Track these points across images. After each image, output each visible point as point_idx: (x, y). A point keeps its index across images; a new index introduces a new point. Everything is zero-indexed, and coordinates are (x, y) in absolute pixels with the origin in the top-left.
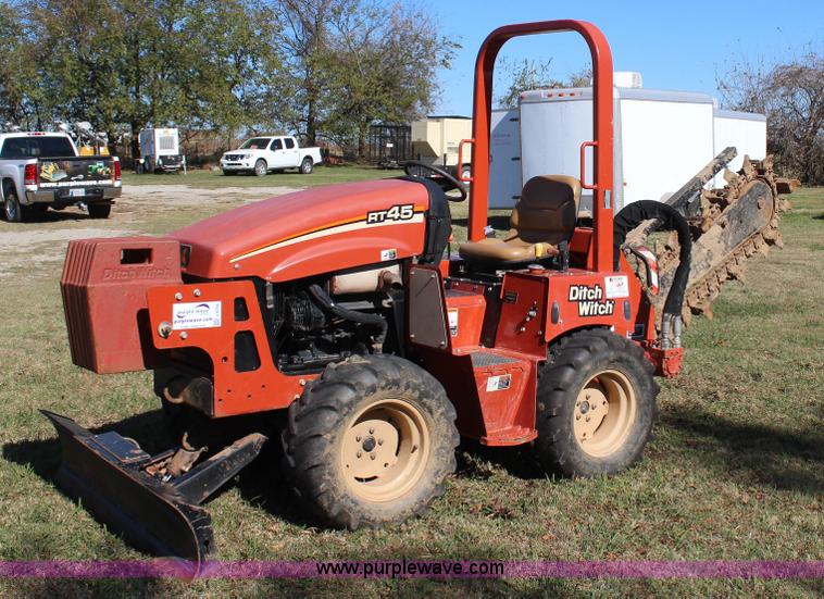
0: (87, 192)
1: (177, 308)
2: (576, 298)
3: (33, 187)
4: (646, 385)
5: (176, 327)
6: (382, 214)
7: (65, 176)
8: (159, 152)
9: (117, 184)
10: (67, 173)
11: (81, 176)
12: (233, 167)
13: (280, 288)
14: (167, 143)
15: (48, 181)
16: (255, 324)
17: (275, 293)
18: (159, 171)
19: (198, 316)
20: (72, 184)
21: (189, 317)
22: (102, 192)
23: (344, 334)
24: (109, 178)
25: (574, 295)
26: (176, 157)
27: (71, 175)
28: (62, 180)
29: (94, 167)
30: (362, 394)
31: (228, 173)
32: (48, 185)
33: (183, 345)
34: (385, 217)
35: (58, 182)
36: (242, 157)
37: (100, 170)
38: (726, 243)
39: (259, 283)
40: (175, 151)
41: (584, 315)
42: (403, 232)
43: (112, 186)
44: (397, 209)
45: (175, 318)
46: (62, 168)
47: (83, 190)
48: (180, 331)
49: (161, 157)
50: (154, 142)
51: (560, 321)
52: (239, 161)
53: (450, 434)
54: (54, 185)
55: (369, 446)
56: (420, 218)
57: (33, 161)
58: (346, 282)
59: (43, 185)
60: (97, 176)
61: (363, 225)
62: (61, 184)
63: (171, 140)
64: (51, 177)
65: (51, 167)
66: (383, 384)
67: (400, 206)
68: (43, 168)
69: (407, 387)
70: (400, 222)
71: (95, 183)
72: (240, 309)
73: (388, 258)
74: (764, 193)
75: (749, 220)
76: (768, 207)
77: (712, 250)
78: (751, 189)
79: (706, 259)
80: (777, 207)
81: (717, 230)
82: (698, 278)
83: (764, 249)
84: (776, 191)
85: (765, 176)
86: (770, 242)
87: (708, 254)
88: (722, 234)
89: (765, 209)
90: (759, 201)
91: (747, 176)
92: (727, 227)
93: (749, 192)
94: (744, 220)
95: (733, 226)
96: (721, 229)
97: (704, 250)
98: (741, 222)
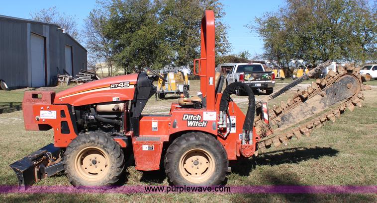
0: (262, 85)
1: (42, 112)
2: (187, 119)
4: (218, 157)
5: (41, 118)
6: (116, 85)
7: (254, 79)
9: (273, 82)
11: (260, 79)
13: (76, 108)
15: (247, 81)
16: (68, 119)
17: (75, 110)
19: (48, 115)
20: (256, 82)
21: (45, 115)
22: (267, 85)
23: (111, 126)
24: (270, 80)
25: (186, 118)
27: (256, 79)
28: (252, 81)
29: (264, 76)
30: (80, 143)
33: (44, 123)
34: (118, 86)
37: (267, 77)
38: (325, 103)
39: (69, 106)
41: (190, 126)
42: (126, 92)
43: (271, 83)
44: (122, 83)
45: (41, 115)
46: (252, 76)
47: (260, 84)
48: (43, 119)
51: (177, 127)
53: (116, 162)
54: (250, 82)
55: (95, 162)
56: (132, 87)
57: (242, 73)
58: (101, 108)
60: (266, 79)
61: (109, 89)
62: (252, 82)
64: (248, 79)
65: (249, 76)
66: (88, 141)
67: (124, 83)
68: (246, 76)
69: (98, 143)
70: (124, 88)
71: (265, 81)
72: (62, 113)
73: (116, 100)
74: (352, 81)
75: (341, 93)
76: (355, 88)
77: (315, 106)
78: (342, 79)
79: (311, 110)
80: (362, 88)
81: (318, 97)
82: (306, 118)
83: (351, 107)
84: (361, 81)
85: (353, 73)
86: (355, 104)
87: (313, 108)
88: (322, 99)
89: (353, 88)
90: (348, 85)
91: (340, 73)
92: (326, 96)
93: (340, 81)
94: (337, 93)
95: (329, 96)
96: (321, 97)
97: (310, 106)
98: (335, 94)
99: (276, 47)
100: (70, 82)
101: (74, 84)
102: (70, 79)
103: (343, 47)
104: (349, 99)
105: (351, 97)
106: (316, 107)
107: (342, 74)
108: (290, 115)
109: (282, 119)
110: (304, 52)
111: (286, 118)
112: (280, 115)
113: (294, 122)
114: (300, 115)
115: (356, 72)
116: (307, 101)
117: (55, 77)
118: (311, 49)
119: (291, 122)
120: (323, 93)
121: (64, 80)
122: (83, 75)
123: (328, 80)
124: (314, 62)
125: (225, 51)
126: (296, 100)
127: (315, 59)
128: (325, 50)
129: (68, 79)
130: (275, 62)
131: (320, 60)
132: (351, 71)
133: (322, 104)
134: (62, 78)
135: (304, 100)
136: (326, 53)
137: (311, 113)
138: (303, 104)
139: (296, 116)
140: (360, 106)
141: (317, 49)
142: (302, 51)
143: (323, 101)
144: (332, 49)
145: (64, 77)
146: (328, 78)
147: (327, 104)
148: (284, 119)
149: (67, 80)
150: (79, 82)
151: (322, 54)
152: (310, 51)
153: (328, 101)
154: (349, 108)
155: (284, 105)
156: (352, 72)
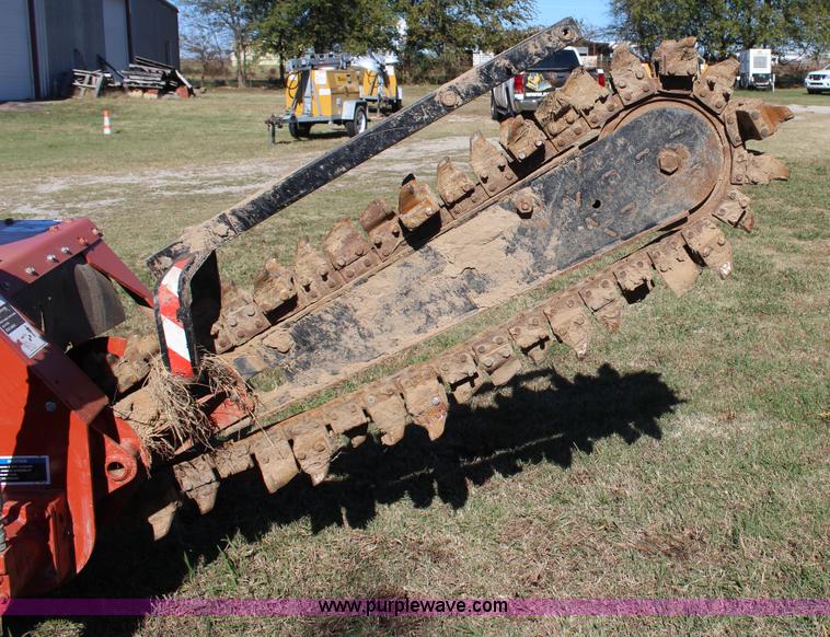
3: (520, 97)
7: (550, 86)
8: (753, 70)
10: (552, 83)
12: (815, 86)
14: (760, 62)
15: (533, 91)
18: (752, 88)
26: (767, 75)
27: (555, 86)
28: (546, 90)
31: (812, 92)
32: (534, 95)
35: (543, 92)
36: (824, 77)
38: (537, 253)
40: (768, 70)
46: (547, 79)
49: (754, 75)
50: (748, 61)
52: (821, 81)
54: (540, 95)
59: (528, 95)
62: (545, 94)
63: (765, 58)
64: (536, 87)
65: (537, 77)
68: (529, 78)
74: (687, 135)
75: (628, 200)
76: (703, 173)
77: (480, 269)
78: (636, 125)
79: (463, 291)
80: (738, 170)
81: (500, 220)
82: (432, 331)
83: (678, 273)
84: (735, 133)
85: (696, 90)
86: (698, 259)
87: (470, 278)
88: (522, 231)
89: (691, 174)
90: (663, 155)
91: (622, 92)
92: (542, 215)
93: (625, 131)
94: (608, 199)
95: (564, 213)
96: (517, 218)
97: (453, 270)
98: (597, 205)
99: (636, 10)
100: (106, 88)
101: (116, 93)
102: (105, 82)
103: (790, 15)
104: (670, 230)
105: (684, 220)
106: (489, 271)
107: (634, 99)
108: (343, 314)
109: (301, 338)
110: (701, 25)
111: (324, 336)
112: (292, 317)
113: (370, 352)
114: (397, 318)
115: (711, 85)
116: (437, 243)
117: (65, 74)
118: (717, 16)
119: (350, 356)
120: (528, 195)
121: (90, 83)
122: (142, 70)
123: (554, 127)
124: (723, 47)
125: (520, 17)
126: (376, 235)
127: (725, 42)
128: (749, 20)
129: (100, 79)
130: (633, 46)
131: (738, 43)
132: (686, 82)
133: (524, 259)
134: (84, 77)
135: (420, 236)
136: (750, 30)
137: (459, 302)
138: (417, 258)
139: (380, 322)
140: (726, 269)
141: (731, 18)
142: (695, 21)
143: (526, 240)
144: (765, 20)
145: (88, 77)
146: (556, 117)
147: (550, 254)
148: (312, 339)
149: (97, 82)
150: (131, 89)
151: (741, 31)
152: (716, 23)
153: (554, 241)
154: (668, 278)
155: (308, 264)
156: (690, 87)
